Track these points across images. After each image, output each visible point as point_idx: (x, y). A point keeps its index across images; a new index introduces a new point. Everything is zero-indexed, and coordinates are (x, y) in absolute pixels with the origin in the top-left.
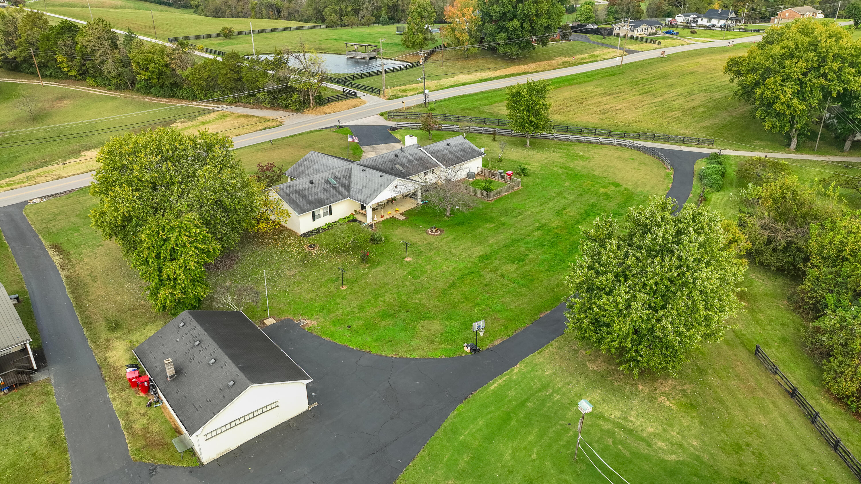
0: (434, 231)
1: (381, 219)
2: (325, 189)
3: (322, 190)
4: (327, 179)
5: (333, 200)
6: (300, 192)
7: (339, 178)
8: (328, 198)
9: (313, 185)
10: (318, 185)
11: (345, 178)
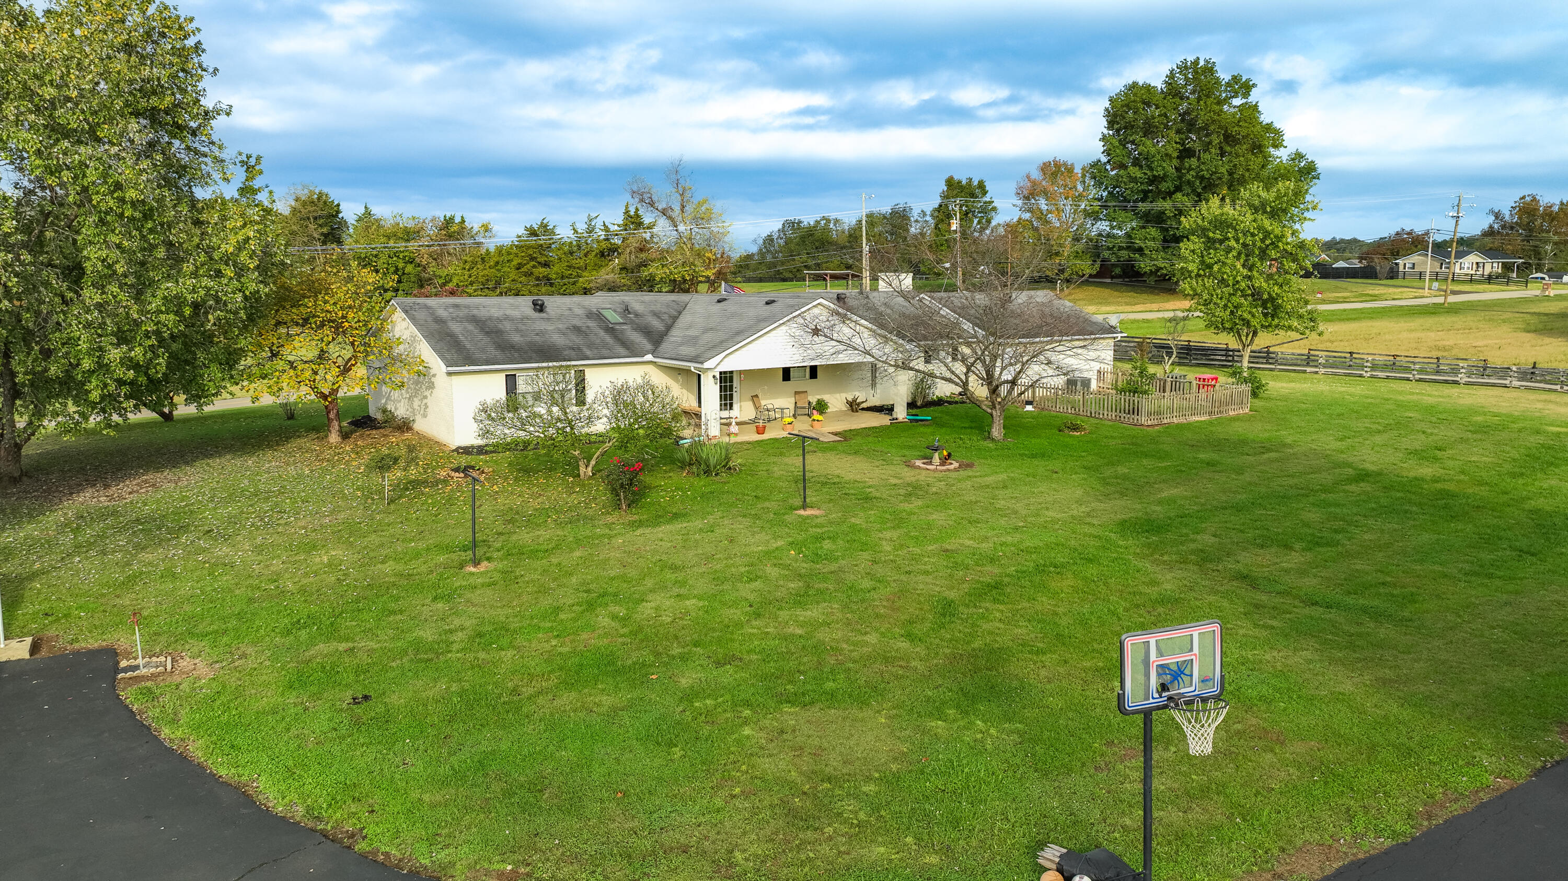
0: (936, 462)
2: (576, 329)
3: (567, 328)
4: (595, 310)
5: (588, 353)
6: (484, 322)
7: (637, 315)
8: (579, 349)
9: (542, 315)
10: (560, 318)
11: (659, 317)
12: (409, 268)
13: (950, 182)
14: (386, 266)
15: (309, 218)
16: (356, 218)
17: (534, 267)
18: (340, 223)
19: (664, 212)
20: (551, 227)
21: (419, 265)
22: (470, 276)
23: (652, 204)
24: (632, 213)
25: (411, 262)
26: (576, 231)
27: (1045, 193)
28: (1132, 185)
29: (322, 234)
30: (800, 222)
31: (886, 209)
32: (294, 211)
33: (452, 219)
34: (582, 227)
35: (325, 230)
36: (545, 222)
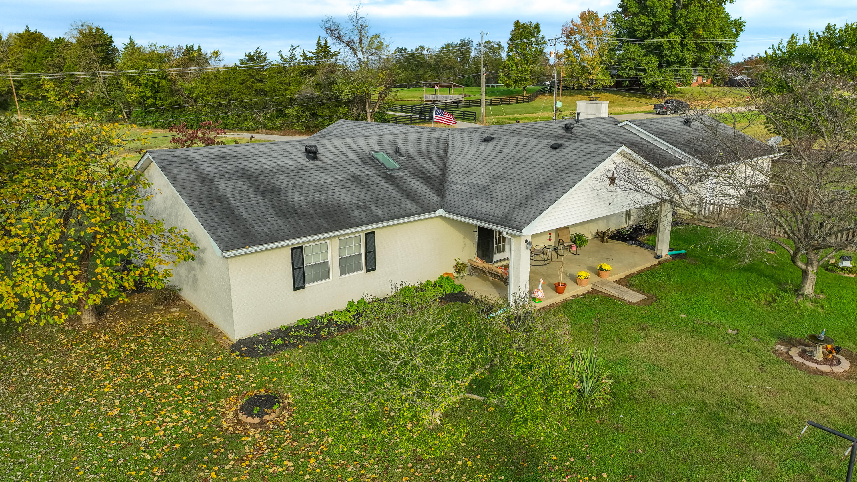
0: (819, 353)
1: (558, 298)
2: (356, 179)
3: (347, 179)
4: (367, 153)
5: (378, 212)
6: (257, 177)
7: (408, 157)
8: (367, 207)
9: (318, 163)
10: (336, 166)
11: (429, 158)
12: (163, 83)
13: (517, 24)
14: (146, 81)
15: (90, 47)
16: (124, 46)
17: (253, 82)
18: (113, 50)
19: (347, 44)
20: (263, 54)
21: (170, 81)
22: (207, 89)
23: (340, 38)
24: (323, 44)
25: (165, 79)
26: (282, 57)
27: (580, 32)
28: (642, 27)
29: (100, 57)
30: (405, 49)
31: (457, 41)
32: (79, 41)
33: (192, 47)
34: (286, 54)
35: (102, 55)
36: (259, 50)
